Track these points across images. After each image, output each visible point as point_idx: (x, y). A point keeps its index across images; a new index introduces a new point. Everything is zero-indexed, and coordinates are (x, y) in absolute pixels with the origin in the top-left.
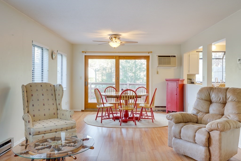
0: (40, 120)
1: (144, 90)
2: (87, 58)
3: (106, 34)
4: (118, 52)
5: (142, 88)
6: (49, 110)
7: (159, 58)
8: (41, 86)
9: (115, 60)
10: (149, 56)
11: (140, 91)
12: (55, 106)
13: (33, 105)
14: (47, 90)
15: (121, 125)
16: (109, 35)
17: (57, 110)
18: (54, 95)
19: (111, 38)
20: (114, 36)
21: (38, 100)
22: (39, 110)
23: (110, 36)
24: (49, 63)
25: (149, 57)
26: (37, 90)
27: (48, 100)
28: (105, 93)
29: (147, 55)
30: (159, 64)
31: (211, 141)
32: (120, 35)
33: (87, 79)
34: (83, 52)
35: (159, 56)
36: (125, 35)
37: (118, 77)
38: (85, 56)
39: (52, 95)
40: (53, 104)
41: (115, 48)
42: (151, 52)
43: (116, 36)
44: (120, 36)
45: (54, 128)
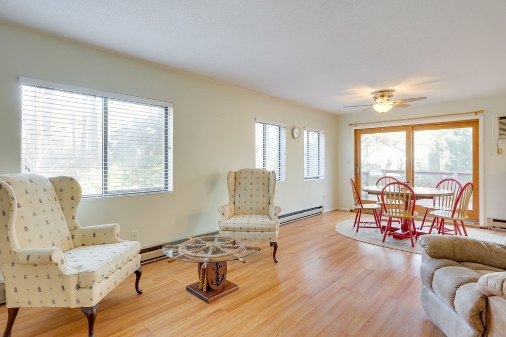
0: (245, 214)
1: (454, 186)
2: (357, 133)
3: (366, 93)
4: (409, 119)
5: (450, 181)
6: (258, 203)
7: (500, 122)
8: (252, 172)
9: (405, 132)
10: (478, 119)
11: (446, 187)
12: (266, 200)
13: (240, 196)
14: (258, 178)
15: (384, 241)
16: (373, 93)
17: (269, 204)
18: (266, 184)
19: (376, 98)
20: (379, 93)
21: (245, 190)
22: (245, 202)
23: (373, 96)
24: (287, 144)
25: (477, 121)
26: (246, 178)
27: (258, 190)
28: (378, 187)
29: (473, 117)
30: (501, 133)
31: (490, 319)
32: (393, 91)
33: (359, 165)
34: (351, 125)
35: (501, 118)
36: (402, 89)
37: (410, 162)
38: (356, 130)
39: (264, 184)
40: (264, 196)
41: (383, 113)
42: (482, 112)
43: (383, 94)
44: (392, 93)
45: (259, 226)
